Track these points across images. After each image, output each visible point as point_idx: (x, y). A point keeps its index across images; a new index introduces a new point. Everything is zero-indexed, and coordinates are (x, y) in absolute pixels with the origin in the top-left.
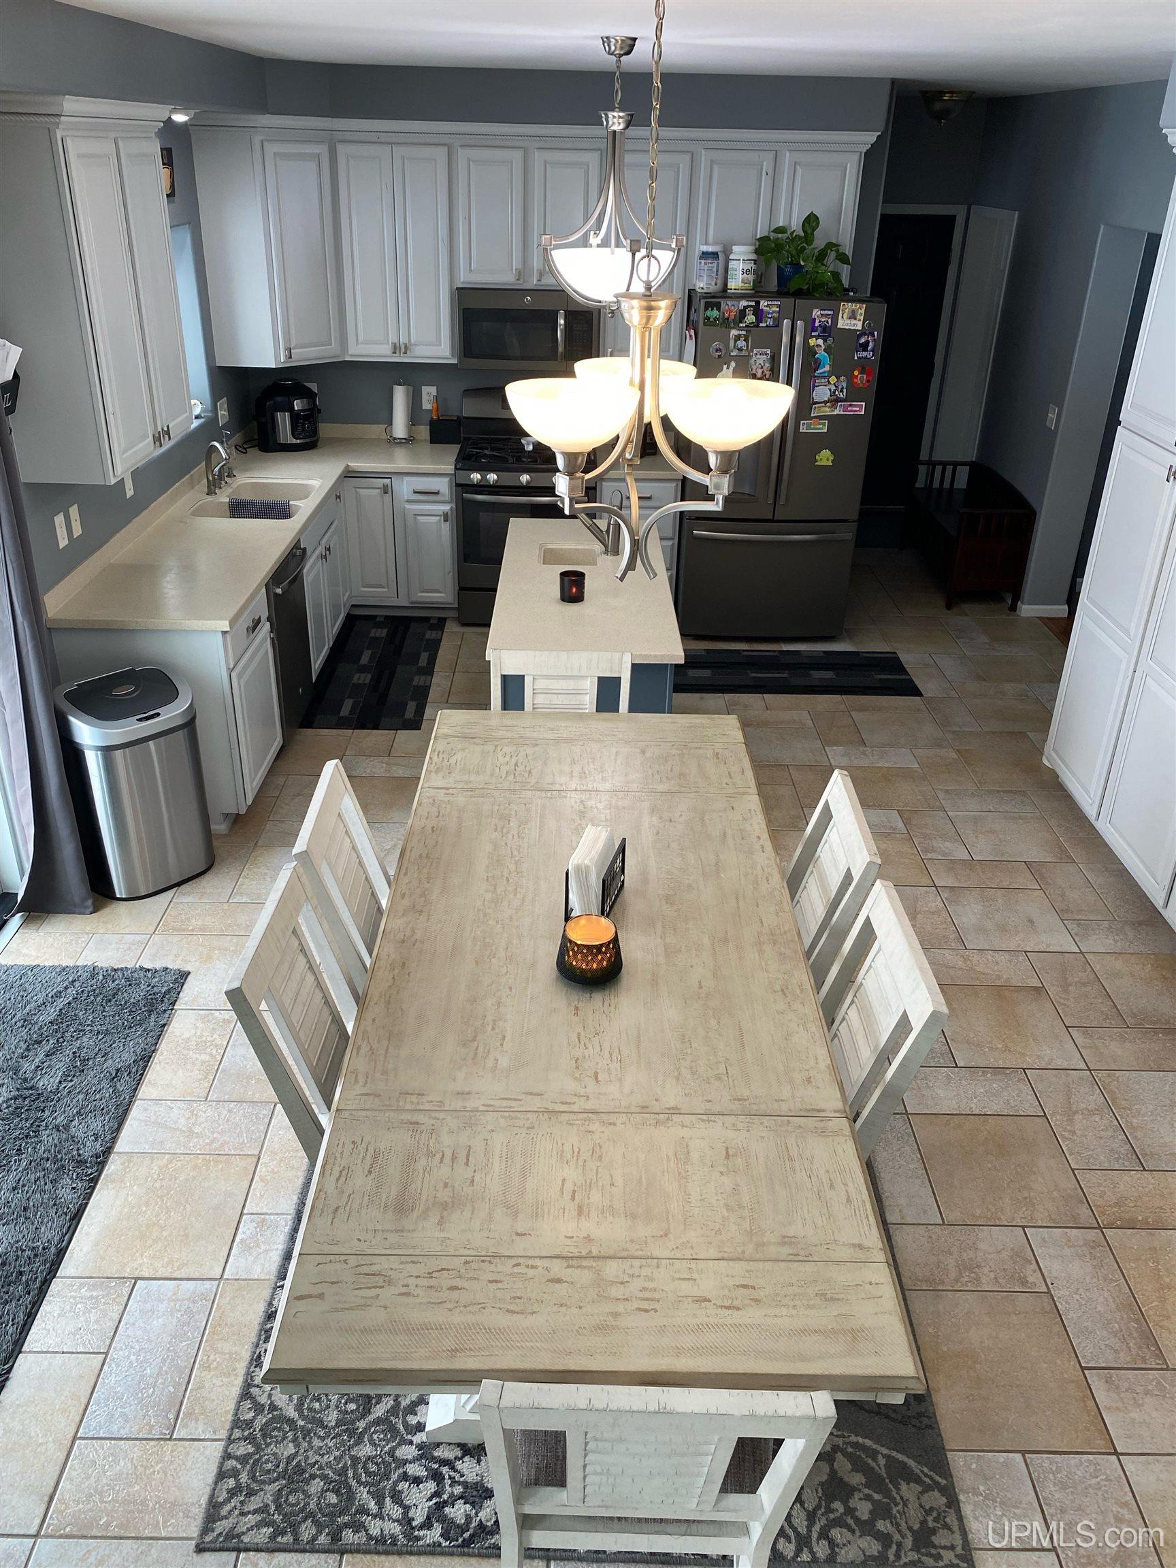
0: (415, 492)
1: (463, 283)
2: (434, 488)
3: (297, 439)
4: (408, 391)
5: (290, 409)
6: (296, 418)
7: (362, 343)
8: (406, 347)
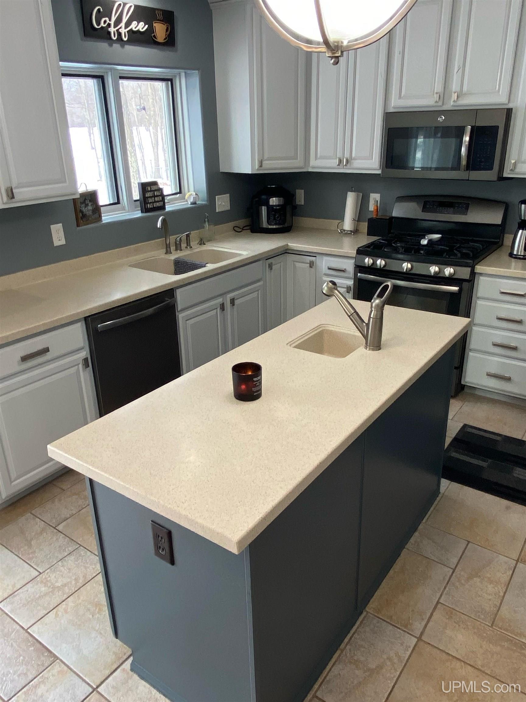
0: (329, 269)
1: (394, 108)
2: (343, 267)
3: (270, 225)
4: (358, 196)
5: (267, 203)
6: (271, 209)
7: (319, 158)
8: (347, 161)
